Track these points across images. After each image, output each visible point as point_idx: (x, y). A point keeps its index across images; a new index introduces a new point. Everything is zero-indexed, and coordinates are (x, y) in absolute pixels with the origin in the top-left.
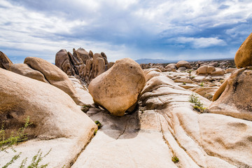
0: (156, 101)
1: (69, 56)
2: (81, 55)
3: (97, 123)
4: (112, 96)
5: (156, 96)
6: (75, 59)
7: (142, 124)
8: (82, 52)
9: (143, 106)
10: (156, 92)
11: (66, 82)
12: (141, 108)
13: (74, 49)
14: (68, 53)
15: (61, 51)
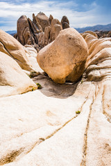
0: (97, 73)
1: (29, 23)
2: (41, 21)
3: (38, 84)
4: (53, 65)
5: (99, 69)
6: (35, 26)
7: (76, 91)
8: (42, 17)
9: (85, 78)
10: (100, 65)
11: (20, 51)
12: (83, 80)
13: (33, 15)
14: (28, 19)
15: (22, 17)
